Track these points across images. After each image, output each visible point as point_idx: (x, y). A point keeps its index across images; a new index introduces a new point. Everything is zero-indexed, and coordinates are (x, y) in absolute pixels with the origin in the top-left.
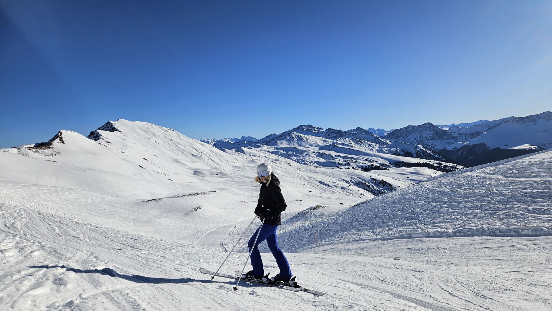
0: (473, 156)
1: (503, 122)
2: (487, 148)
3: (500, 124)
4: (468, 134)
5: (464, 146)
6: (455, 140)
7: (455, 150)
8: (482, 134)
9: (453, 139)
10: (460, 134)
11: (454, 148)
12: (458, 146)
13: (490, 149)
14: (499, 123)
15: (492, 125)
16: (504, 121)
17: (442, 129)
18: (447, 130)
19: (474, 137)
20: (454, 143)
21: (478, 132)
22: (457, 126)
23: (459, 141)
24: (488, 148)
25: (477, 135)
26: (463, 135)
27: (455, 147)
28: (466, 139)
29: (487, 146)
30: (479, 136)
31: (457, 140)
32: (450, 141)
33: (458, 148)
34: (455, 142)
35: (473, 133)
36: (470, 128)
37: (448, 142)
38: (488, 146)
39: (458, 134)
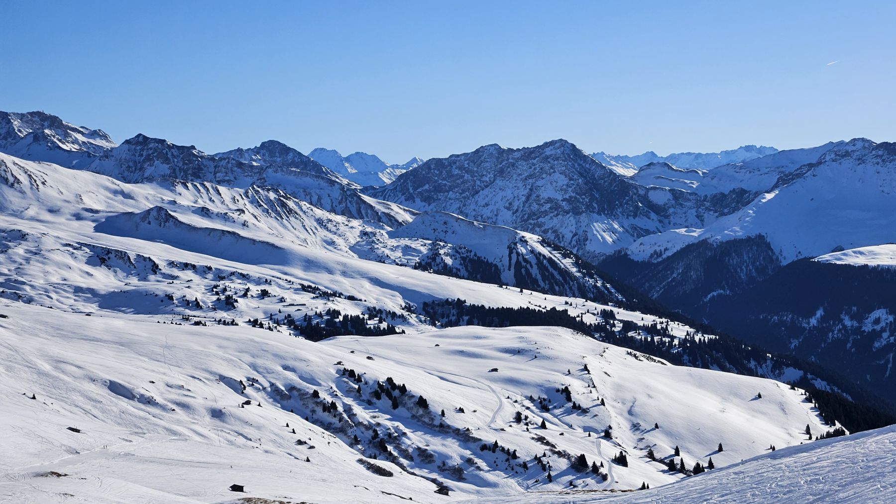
0: (723, 289)
1: (828, 158)
2: (774, 257)
3: (819, 163)
4: (706, 196)
5: (693, 244)
6: (660, 221)
7: (660, 259)
8: (756, 200)
9: (653, 215)
10: (677, 195)
11: (655, 252)
12: (669, 245)
13: (784, 263)
14: (814, 161)
15: (792, 168)
16: (833, 156)
17: (611, 172)
18: (632, 178)
19: (726, 211)
20: (654, 233)
21: (743, 192)
22: (666, 164)
23: (674, 224)
24: (777, 259)
25: (738, 202)
26: (689, 200)
27: (658, 249)
28: (697, 216)
29: (772, 250)
30: (745, 209)
31: (666, 221)
32: (641, 222)
33: (669, 253)
34: (659, 226)
35: (723, 195)
36: (713, 174)
37: (634, 228)
38: (777, 252)
39: (671, 197)
